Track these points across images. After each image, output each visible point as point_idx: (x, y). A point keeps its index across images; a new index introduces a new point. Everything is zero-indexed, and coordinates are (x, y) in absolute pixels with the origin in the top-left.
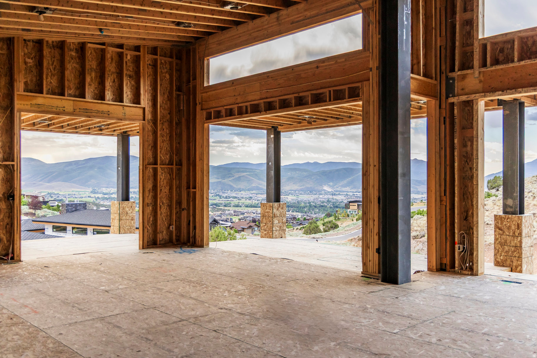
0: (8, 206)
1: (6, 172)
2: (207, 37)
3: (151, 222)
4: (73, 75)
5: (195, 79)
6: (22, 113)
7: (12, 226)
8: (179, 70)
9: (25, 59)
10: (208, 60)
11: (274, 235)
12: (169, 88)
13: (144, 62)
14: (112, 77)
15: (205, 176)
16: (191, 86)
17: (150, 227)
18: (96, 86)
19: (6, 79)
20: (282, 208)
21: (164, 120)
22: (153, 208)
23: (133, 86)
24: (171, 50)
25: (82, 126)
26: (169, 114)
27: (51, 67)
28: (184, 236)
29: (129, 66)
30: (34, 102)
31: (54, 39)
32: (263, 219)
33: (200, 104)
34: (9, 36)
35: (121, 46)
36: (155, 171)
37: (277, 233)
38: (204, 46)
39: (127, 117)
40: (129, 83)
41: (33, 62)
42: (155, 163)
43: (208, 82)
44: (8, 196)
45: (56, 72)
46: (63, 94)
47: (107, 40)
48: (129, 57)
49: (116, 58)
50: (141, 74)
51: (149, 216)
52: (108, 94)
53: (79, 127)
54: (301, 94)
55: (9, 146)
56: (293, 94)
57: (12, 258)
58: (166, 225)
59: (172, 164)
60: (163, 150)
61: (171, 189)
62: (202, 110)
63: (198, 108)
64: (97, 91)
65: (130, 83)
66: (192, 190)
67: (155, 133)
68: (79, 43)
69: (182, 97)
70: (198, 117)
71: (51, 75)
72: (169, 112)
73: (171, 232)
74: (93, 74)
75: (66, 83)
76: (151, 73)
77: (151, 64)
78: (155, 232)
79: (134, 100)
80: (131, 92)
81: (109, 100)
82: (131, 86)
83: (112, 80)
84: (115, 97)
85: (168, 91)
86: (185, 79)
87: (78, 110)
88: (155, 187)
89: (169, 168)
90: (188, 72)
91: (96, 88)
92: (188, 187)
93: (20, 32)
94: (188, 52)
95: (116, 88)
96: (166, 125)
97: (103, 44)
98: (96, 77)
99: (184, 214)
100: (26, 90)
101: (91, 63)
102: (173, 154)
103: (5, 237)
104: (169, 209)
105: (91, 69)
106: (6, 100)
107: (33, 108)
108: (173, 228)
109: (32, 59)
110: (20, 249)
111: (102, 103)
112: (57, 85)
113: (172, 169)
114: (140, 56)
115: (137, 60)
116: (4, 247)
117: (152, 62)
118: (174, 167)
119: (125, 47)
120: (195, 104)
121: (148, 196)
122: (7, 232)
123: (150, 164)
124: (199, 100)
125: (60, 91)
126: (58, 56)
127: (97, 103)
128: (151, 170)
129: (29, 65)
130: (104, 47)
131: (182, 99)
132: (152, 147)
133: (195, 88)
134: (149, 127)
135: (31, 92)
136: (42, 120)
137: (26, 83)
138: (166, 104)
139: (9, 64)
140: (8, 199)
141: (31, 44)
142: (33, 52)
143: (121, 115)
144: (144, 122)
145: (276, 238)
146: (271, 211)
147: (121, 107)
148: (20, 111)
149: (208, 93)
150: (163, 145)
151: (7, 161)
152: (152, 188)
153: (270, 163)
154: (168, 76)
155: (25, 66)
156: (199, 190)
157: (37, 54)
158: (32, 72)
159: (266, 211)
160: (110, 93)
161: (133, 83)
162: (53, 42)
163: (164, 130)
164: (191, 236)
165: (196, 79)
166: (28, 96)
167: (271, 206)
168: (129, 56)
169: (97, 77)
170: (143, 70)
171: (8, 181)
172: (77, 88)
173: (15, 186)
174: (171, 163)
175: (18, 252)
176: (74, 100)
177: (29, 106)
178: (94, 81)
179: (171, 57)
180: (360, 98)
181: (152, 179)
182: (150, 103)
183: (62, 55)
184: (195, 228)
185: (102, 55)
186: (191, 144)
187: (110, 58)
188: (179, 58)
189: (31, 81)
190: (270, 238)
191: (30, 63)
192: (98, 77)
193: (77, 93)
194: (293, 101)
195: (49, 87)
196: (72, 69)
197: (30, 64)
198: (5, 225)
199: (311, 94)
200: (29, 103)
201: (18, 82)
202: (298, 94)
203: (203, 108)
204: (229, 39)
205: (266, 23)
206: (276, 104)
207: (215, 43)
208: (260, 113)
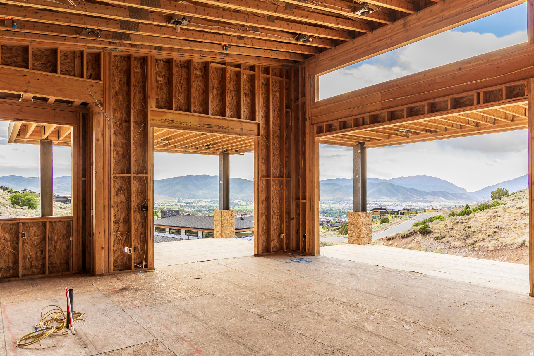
0: (142, 216)
1: (140, 184)
2: (317, 55)
3: (264, 231)
4: (197, 93)
5: (304, 95)
6: (154, 128)
7: (145, 235)
8: (288, 89)
9: (156, 77)
10: (318, 76)
11: (362, 242)
12: (278, 106)
13: (259, 80)
14: (231, 95)
15: (316, 187)
16: (300, 103)
17: (263, 235)
18: (217, 104)
19: (140, 96)
20: (369, 217)
21: (275, 135)
22: (266, 218)
23: (249, 103)
24: (281, 70)
25: (192, 146)
26: (279, 129)
27: (179, 85)
28: (293, 244)
29: (245, 85)
30: (164, 118)
31: (182, 59)
32: (350, 226)
33: (310, 119)
34: (143, 55)
35: (239, 66)
36: (268, 183)
37: (364, 240)
38: (315, 63)
39: (244, 132)
40: (245, 100)
41: (163, 80)
42: (268, 175)
43: (318, 98)
44: (142, 207)
45: (183, 90)
46: (189, 110)
47: (227, 60)
48: (245, 77)
49: (234, 78)
50: (256, 92)
51: (263, 225)
52: (228, 111)
53: (189, 147)
54: (436, 100)
55: (142, 160)
56: (425, 100)
57: (146, 266)
58: (277, 233)
59: (283, 177)
60: (274, 164)
61: (281, 200)
62: (312, 124)
63: (308, 123)
64: (218, 108)
65: (246, 100)
66: (301, 201)
67: (268, 147)
68: (202, 63)
69: (291, 113)
70: (307, 131)
71: (179, 93)
72: (279, 127)
73: (282, 240)
74: (215, 92)
75: (192, 101)
76: (264, 91)
77: (264, 83)
78: (268, 240)
79: (249, 116)
80: (247, 109)
81: (228, 117)
82: (246, 103)
83: (231, 98)
84: (233, 113)
85: (278, 108)
86: (293, 97)
87: (202, 125)
88: (268, 198)
89: (279, 180)
90: (297, 90)
91: (217, 105)
92: (297, 198)
93: (153, 51)
94: (297, 72)
95: (234, 105)
96: (277, 139)
97: (224, 64)
98: (217, 95)
99: (293, 223)
100: (158, 107)
101: (214, 82)
102: (283, 167)
103: (139, 246)
104: (280, 218)
105: (213, 87)
106: (140, 116)
107: (164, 124)
108: (283, 236)
109: (162, 78)
110: (153, 257)
111: (223, 119)
112: (184, 102)
113: (282, 180)
114: (254, 75)
115: (252, 79)
116: (138, 255)
117: (265, 81)
118: (284, 179)
119: (242, 67)
120: (304, 119)
121: (262, 207)
122: (141, 241)
123: (263, 177)
124: (309, 115)
125: (186, 108)
126: (184, 75)
127: (219, 119)
128: (264, 182)
129: (159, 83)
130: (224, 66)
131: (291, 115)
132: (265, 160)
133: (304, 104)
134: (262, 142)
135: (162, 108)
136: (161, 140)
137: (157, 100)
138: (276, 120)
139: (143, 82)
140: (142, 210)
141: (161, 63)
142: (163, 70)
143: (239, 131)
144: (259, 137)
145: (364, 244)
146: (359, 220)
147: (239, 123)
148: (153, 126)
149: (319, 108)
150: (274, 159)
151: (141, 174)
152: (265, 199)
153: (357, 176)
154: (278, 95)
155: (156, 84)
156: (309, 200)
157: (167, 73)
158: (162, 89)
159: (354, 219)
160: (229, 110)
161: (248, 100)
162: (180, 61)
163: (275, 144)
164: (300, 244)
165: (305, 96)
166: (159, 112)
167: (359, 215)
168: (245, 74)
169: (218, 94)
170: (258, 88)
171: (142, 193)
172: (201, 105)
173: (149, 198)
174: (281, 175)
175: (151, 260)
176: (199, 116)
177: (161, 121)
178: (215, 99)
179: (281, 76)
180: (525, 97)
181: (265, 190)
182: (263, 120)
183: (189, 75)
184: (305, 237)
185: (222, 74)
186: (300, 157)
187: (229, 77)
188: (288, 77)
189: (162, 98)
190: (359, 244)
191: (161, 81)
192: (219, 95)
193: (201, 110)
194: (426, 108)
195: (177, 104)
196: (197, 87)
197: (161, 82)
198: (139, 234)
199: (451, 98)
200: (160, 118)
201: (151, 99)
202: (432, 100)
203: (313, 122)
204: (343, 53)
205: (390, 31)
206: (400, 114)
207: (326, 59)
208: (383, 123)
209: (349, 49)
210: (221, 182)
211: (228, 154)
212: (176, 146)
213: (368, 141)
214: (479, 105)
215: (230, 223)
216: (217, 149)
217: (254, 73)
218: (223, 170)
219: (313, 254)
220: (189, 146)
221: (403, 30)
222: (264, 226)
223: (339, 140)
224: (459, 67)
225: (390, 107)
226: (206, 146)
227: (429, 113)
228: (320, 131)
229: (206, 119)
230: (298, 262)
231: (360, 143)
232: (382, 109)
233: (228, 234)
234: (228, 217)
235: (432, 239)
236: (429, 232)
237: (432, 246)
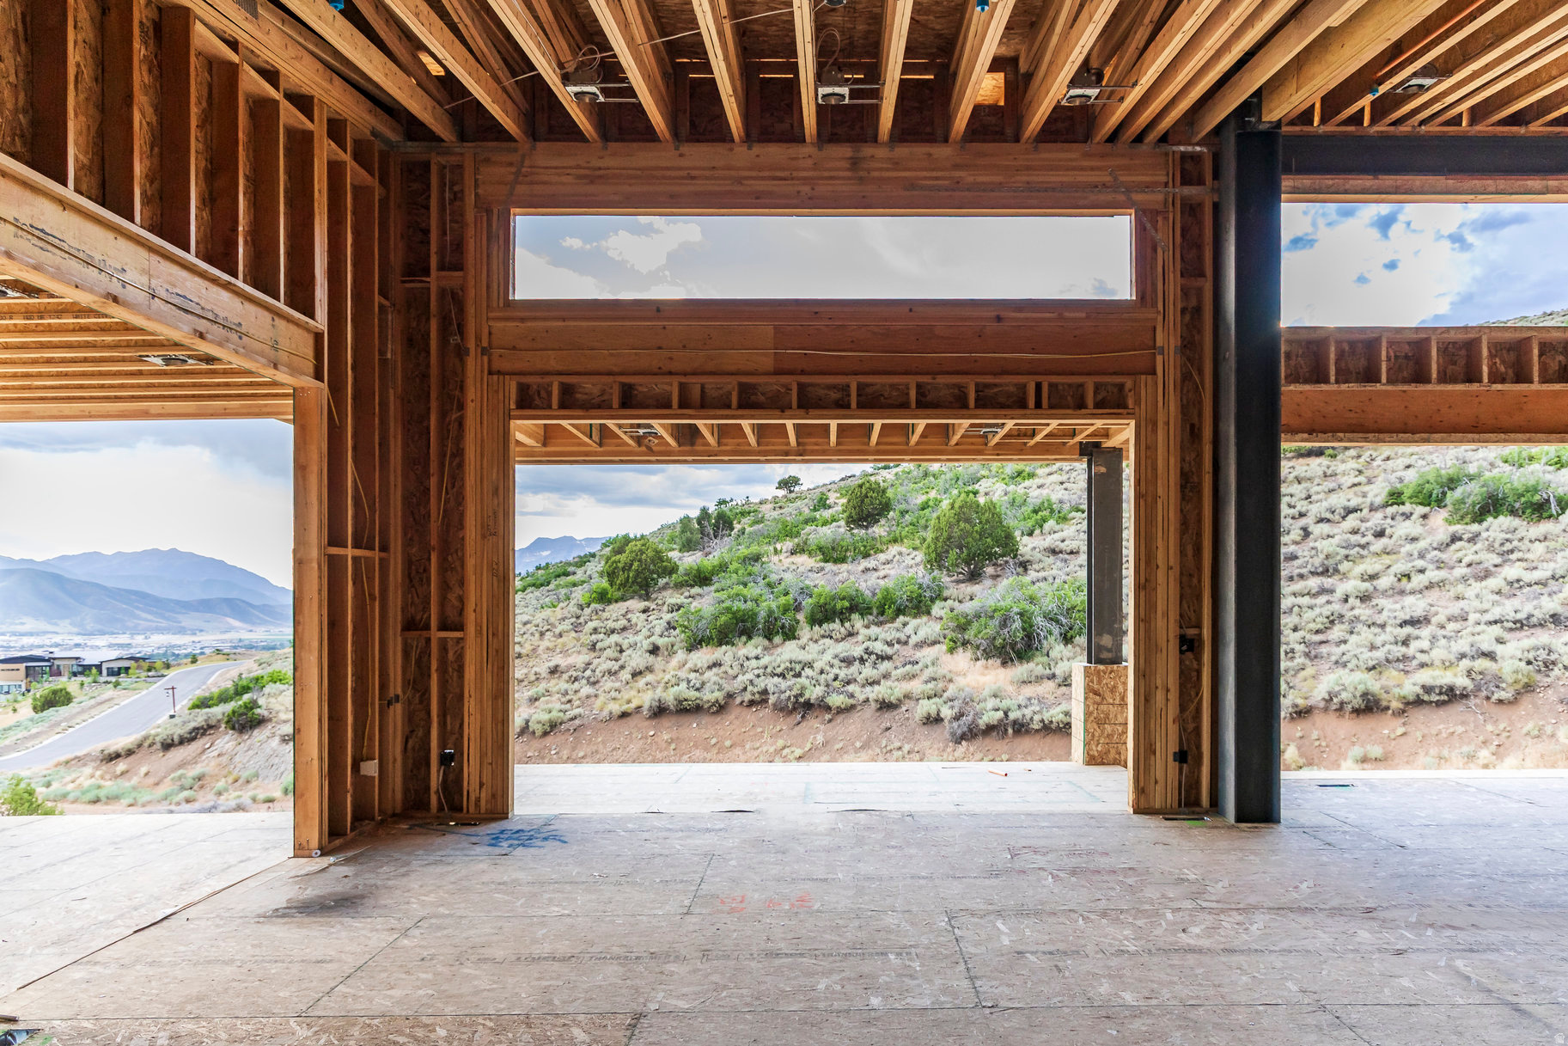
5: (453, 264)
15: (511, 589)
16: (433, 287)
28: (394, 791)
33: (484, 353)
35: (273, 77)
38: (512, 169)
46: (127, 208)
56: (908, 373)
59: (370, 547)
62: (493, 372)
63: (474, 365)
66: (438, 635)
67: (332, 430)
69: (389, 317)
81: (243, 280)
92: (417, 625)
99: (395, 715)
107: (23, 245)
108: (375, 768)
111: (232, 287)
113: (369, 561)
114: (311, 133)
118: (376, 555)
120: (457, 351)
124: (479, 340)
130: (235, 58)
131: (390, 324)
133: (454, 296)
144: (322, 385)
147: (274, 317)
156: (478, 634)
165: (460, 268)
166: (5, 174)
174: (363, 541)
176: (151, 249)
177: (12, 229)
179: (368, 169)
180: (1128, 411)
199: (977, 383)
200: (10, 213)
202: (929, 377)
203: (496, 366)
204: (639, 172)
205: (810, 162)
206: (827, 395)
207: (568, 171)
208: (783, 412)
209: (667, 169)
214: (1039, 411)
219: (499, 815)
221: (848, 174)
224: (996, 313)
225: (802, 373)
227: (922, 406)
228: (534, 403)
232: (778, 373)
235: (275, 742)
236: (260, 722)
237: (276, 760)
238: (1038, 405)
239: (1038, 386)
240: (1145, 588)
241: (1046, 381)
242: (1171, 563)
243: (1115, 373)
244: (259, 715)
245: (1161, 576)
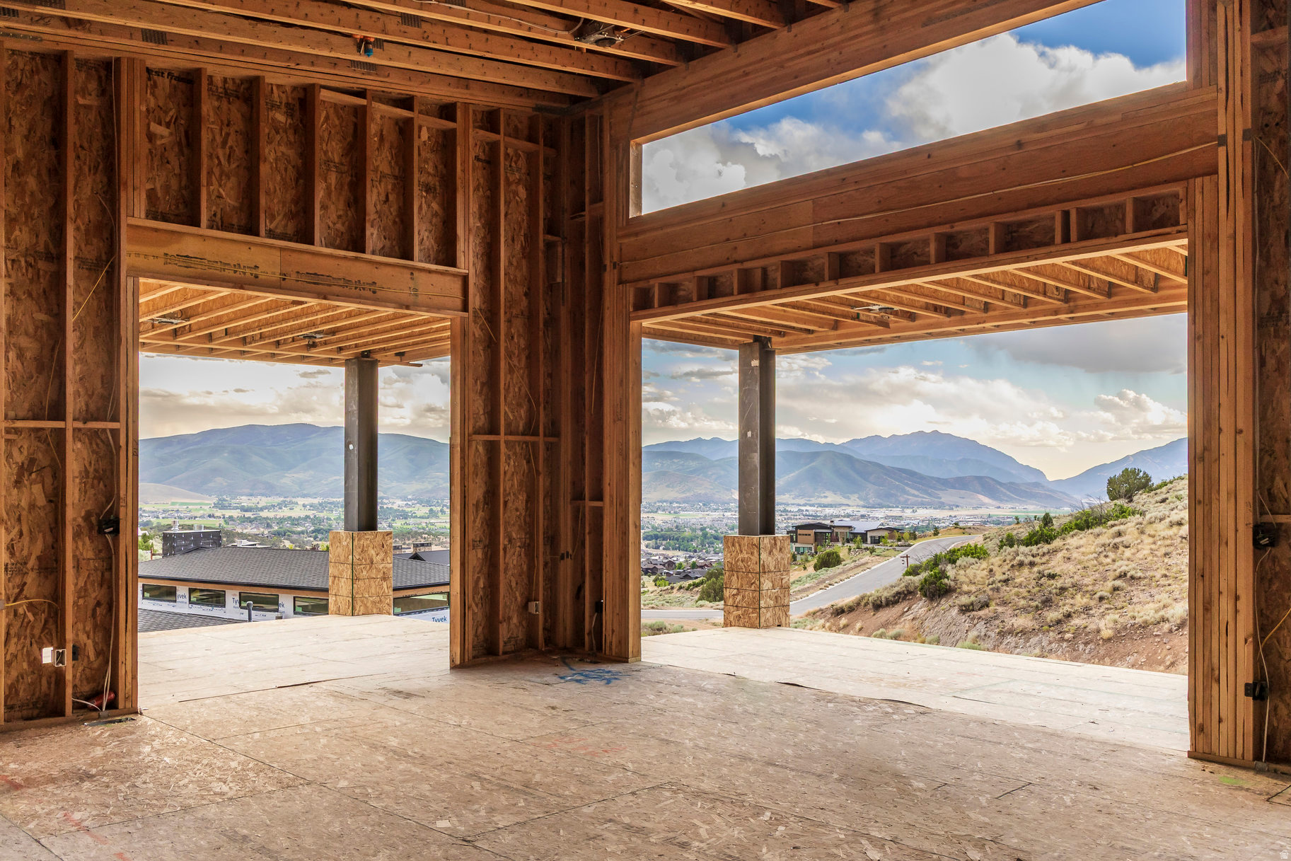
0: (100, 551)
1: (93, 452)
2: (636, 83)
3: (481, 593)
4: (278, 178)
5: (598, 197)
6: (142, 280)
7: (110, 609)
8: (552, 178)
9: (148, 125)
10: (639, 145)
11: (762, 620)
12: (525, 225)
13: (467, 148)
14: (382, 190)
15: (631, 465)
16: (587, 219)
17: (477, 605)
18: (341, 213)
19: (94, 180)
20: (781, 549)
21: (514, 312)
22: (485, 554)
23: (436, 214)
24: (532, 121)
25: (262, 337)
26: (526, 294)
27: (220, 152)
28: (565, 629)
29: (426, 161)
30: (173, 249)
31: (230, 72)
32: (730, 577)
33: (614, 268)
34: (107, 54)
35: (406, 102)
36: (492, 449)
37: (769, 615)
38: (631, 107)
39: (420, 299)
40: (424, 206)
41: (171, 134)
42: (493, 430)
43: (639, 206)
44: (100, 522)
45: (233, 166)
46: (252, 229)
47: (370, 82)
48: (425, 135)
49: (391, 136)
50: (459, 182)
51: (476, 575)
52: (372, 234)
53: (253, 339)
54: (959, 227)
55: (102, 376)
56: (930, 225)
57: (113, 705)
58: (519, 599)
59: (536, 433)
60: (511, 395)
61: (531, 500)
62: (621, 282)
63: (610, 277)
64: (343, 224)
65: (429, 206)
66: (589, 504)
67: (491, 345)
68: (295, 88)
69: (560, 249)
70: (608, 302)
71: (221, 176)
72: (525, 289)
73: (531, 621)
74: (333, 178)
75: (263, 201)
76: (482, 181)
77: (482, 156)
78: (492, 620)
79: (438, 251)
80: (430, 232)
81: (373, 253)
82: (429, 215)
83: (383, 198)
84: (388, 243)
85: (522, 233)
86: (566, 201)
87: (294, 277)
88: (491, 495)
89: (526, 443)
90: (578, 182)
91: (339, 217)
92: (578, 496)
93: (138, 44)
94: (578, 127)
95: (390, 217)
96: (518, 323)
97: (361, 94)
98: (340, 185)
99: (566, 568)
100: (152, 214)
101: (329, 147)
102: (538, 404)
103: (90, 642)
104: (526, 555)
105: (328, 162)
106: (95, 241)
107: (170, 268)
108: (537, 608)
109: (168, 128)
110: (134, 678)
111: (356, 259)
112: (236, 204)
113: (535, 445)
114: (454, 131)
115: (446, 144)
116: (87, 671)
117: (484, 151)
118: (541, 440)
119: (416, 108)
120: (599, 267)
121: (474, 521)
122: (95, 626)
123: (477, 432)
124: (612, 257)
125: (243, 223)
126: (238, 123)
127: (345, 258)
128: (481, 449)
129: (159, 142)
130: (363, 102)
131: (560, 254)
132: (483, 384)
133: (598, 223)
134: (475, 331)
135: (165, 219)
136: (164, 316)
137: (151, 195)
138: (518, 267)
139: (105, 137)
140: (101, 532)
141: (164, 83)
142: (171, 105)
143: (405, 296)
144: (465, 314)
145: (767, 627)
146: (755, 558)
147: (407, 274)
148: (136, 273)
149: (641, 237)
150: (511, 381)
151: (96, 419)
152: (484, 497)
153: (749, 434)
154: (522, 193)
155: (149, 146)
156: (612, 502)
157: (183, 113)
158: (168, 162)
159: (740, 556)
160: (375, 232)
161: (435, 206)
162: (225, 80)
163: (513, 337)
164: (587, 630)
165: (601, 200)
166: (156, 230)
167: (753, 545)
168: (426, 130)
169: (342, 185)
170: (463, 171)
171: (100, 479)
172: (291, 216)
173: (122, 493)
174: (531, 429)
175: (129, 687)
176: (282, 249)
177: (161, 261)
178: (334, 198)
179: (532, 139)
180: (1179, 228)
181: (482, 472)
182: (479, 266)
183: (252, 120)
184: (598, 608)
185: (355, 125)
186: (587, 378)
187: (375, 135)
188: (552, 143)
189: (167, 188)
190: (752, 626)
191: (162, 137)
192: (346, 187)
193: (290, 229)
194: (932, 249)
195: (214, 208)
196: (276, 160)
197: (163, 141)
198: (91, 606)
199: (997, 224)
200: (162, 251)
201: (130, 189)
202: (948, 226)
203: (624, 277)
204: (709, 82)
205: (837, 28)
206: (865, 261)
207: (664, 97)
208: (817, 285)
209: (726, 72)
210: (351, 447)
211: (374, 364)
212: (210, 337)
213: (779, 334)
214: (1067, 246)
215: (378, 570)
216: (341, 349)
217: (451, 125)
218: (356, 412)
219: (622, 658)
220: (253, 336)
221: (871, 27)
222: (479, 578)
223: (698, 329)
224: (1015, 140)
225: (837, 242)
226: (305, 337)
227: (939, 261)
228: (644, 304)
229: (306, 257)
230: (578, 681)
231: (757, 339)
232: (816, 246)
233: (374, 603)
234: (372, 552)
235: (955, 611)
236: (946, 592)
237: (954, 628)
238: (1066, 239)
239: (1066, 215)
240: (1203, 459)
241: (1072, 207)
242: (1240, 425)
243: (1166, 182)
244: (946, 585)
245: (1226, 441)
